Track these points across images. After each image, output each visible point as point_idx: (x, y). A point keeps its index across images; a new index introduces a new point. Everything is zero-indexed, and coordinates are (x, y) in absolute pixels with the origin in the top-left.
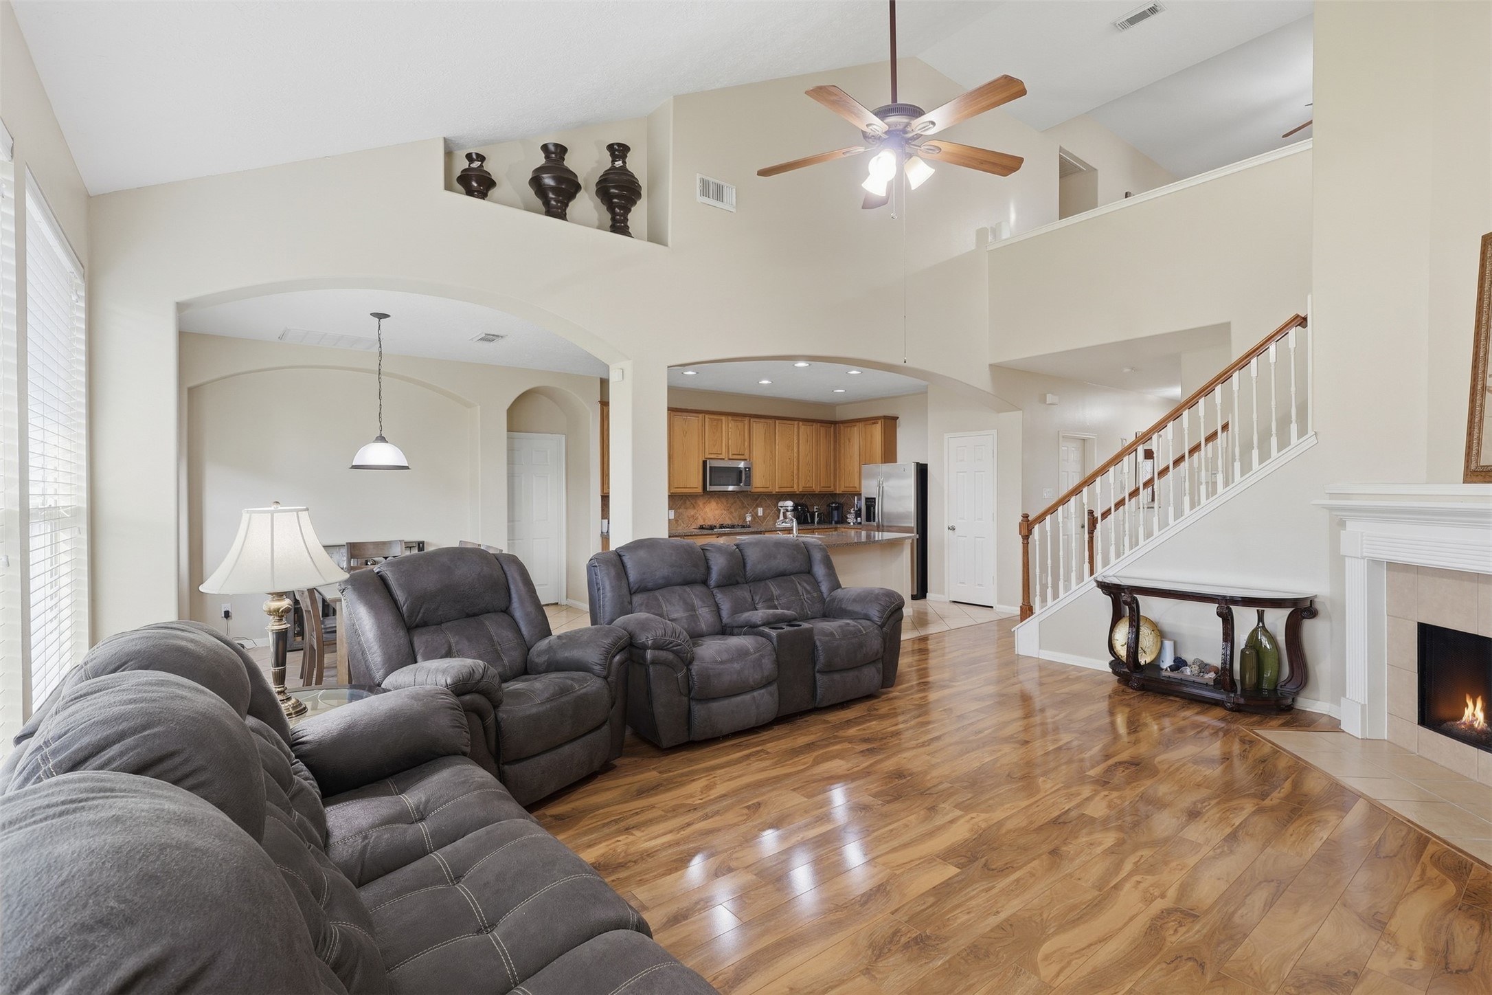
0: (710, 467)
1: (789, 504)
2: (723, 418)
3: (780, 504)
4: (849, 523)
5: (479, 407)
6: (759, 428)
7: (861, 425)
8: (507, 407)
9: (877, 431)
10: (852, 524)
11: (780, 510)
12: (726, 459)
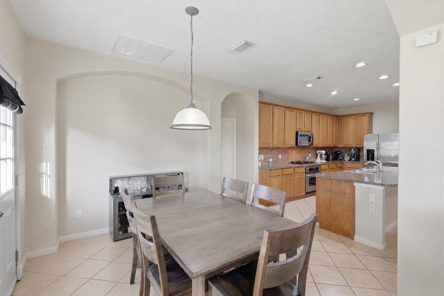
0: (300, 135)
1: (323, 152)
2: (303, 112)
3: (318, 152)
4: (345, 160)
5: (209, 101)
6: (315, 117)
7: (353, 117)
8: (221, 102)
9: (366, 119)
10: (347, 160)
11: (317, 154)
12: (304, 131)
